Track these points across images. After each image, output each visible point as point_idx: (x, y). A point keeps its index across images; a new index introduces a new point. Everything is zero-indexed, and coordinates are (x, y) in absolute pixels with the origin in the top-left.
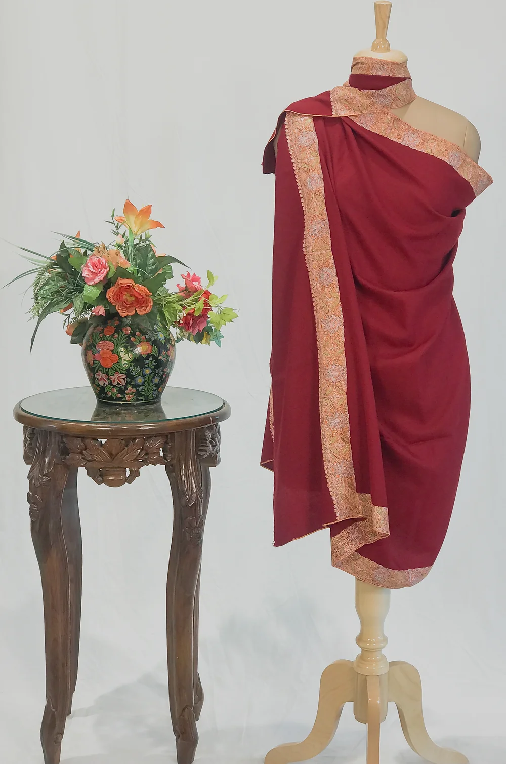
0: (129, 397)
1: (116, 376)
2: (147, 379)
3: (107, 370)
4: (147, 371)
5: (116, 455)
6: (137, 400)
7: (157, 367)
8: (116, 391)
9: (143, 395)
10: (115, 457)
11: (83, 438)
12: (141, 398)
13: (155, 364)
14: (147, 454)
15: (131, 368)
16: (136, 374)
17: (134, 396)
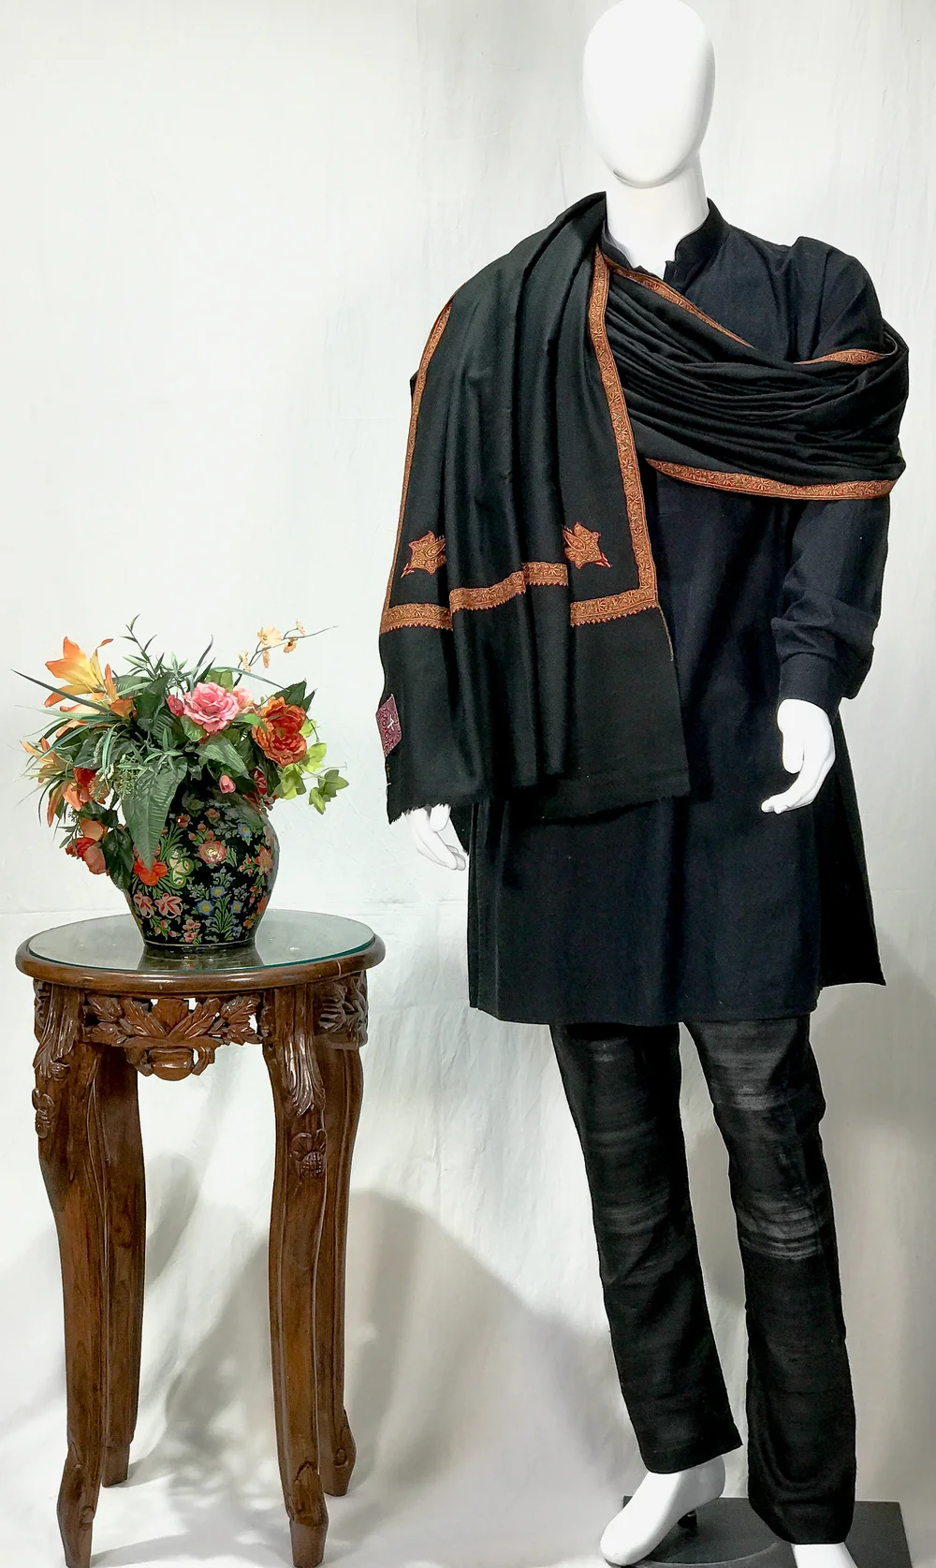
0: (190, 936)
1: (165, 899)
2: (218, 904)
3: (150, 889)
4: (218, 892)
5: (174, 1026)
6: (204, 941)
7: (236, 884)
8: (167, 926)
9: (212, 934)
10: (172, 1029)
11: (118, 997)
12: (210, 938)
13: (231, 879)
14: (227, 1025)
15: (189, 887)
16: (198, 897)
17: (199, 934)
